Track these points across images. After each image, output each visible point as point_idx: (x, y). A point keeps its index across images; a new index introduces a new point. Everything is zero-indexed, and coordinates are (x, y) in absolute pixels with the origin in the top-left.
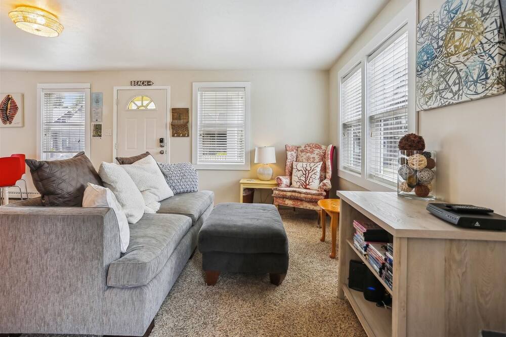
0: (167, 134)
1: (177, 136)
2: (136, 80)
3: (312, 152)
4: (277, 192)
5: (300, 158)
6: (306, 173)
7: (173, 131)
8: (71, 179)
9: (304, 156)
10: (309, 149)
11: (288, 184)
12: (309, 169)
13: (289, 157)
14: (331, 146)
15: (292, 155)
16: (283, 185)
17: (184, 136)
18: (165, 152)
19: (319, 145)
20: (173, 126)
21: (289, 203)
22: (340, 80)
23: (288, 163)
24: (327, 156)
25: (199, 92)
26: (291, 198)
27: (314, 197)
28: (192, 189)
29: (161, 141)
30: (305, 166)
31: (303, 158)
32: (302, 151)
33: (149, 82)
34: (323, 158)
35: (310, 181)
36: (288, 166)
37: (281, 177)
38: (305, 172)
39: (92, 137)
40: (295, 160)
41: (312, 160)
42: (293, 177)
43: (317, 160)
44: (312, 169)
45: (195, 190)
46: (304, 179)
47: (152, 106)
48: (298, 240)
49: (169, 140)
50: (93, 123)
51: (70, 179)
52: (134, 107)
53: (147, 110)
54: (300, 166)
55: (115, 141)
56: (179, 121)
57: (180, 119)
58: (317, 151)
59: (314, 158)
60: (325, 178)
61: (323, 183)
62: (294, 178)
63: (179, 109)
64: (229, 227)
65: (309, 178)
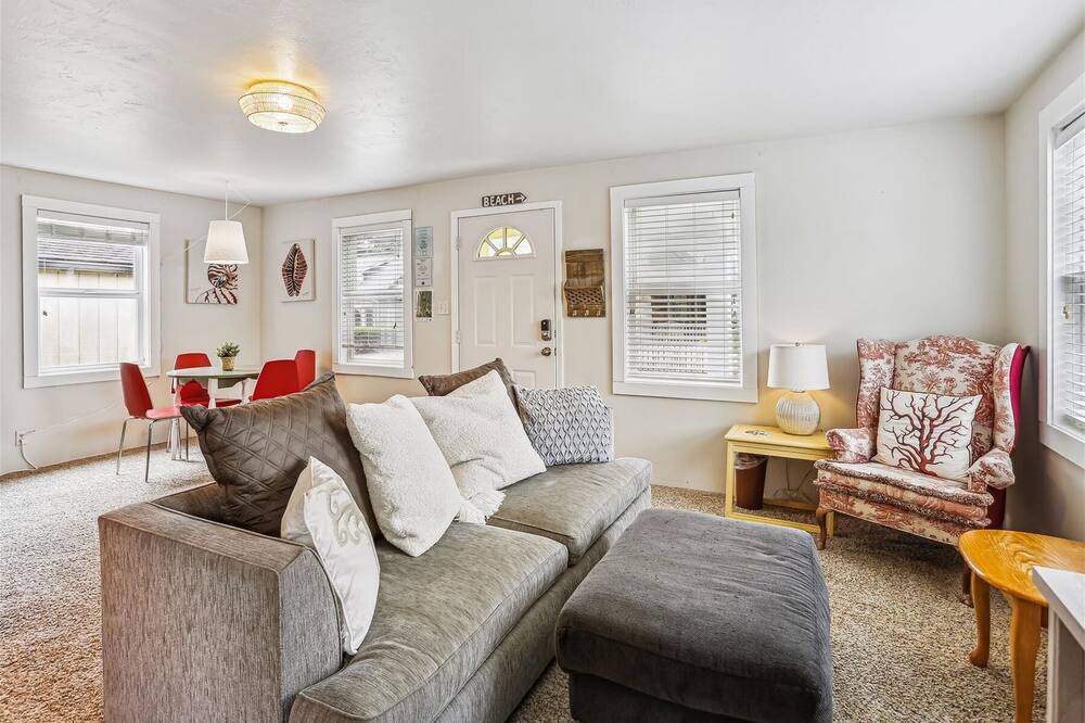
0: (556, 310)
1: (577, 316)
2: (492, 193)
3: (944, 363)
4: (828, 475)
5: (903, 378)
6: (924, 426)
7: (569, 304)
8: (273, 447)
9: (916, 374)
10: (933, 353)
11: (866, 451)
12: (934, 414)
13: (868, 374)
14: (1012, 348)
15: (877, 369)
16: (848, 456)
17: (593, 315)
18: (553, 352)
19: (967, 343)
20: (569, 292)
21: (865, 511)
22: (1046, 136)
23: (866, 391)
24: (996, 379)
25: (626, 210)
26: (869, 498)
27: (949, 506)
28: (594, 455)
29: (545, 325)
30: (919, 403)
31: (913, 378)
32: (911, 359)
33: (517, 195)
34: (984, 382)
35: (936, 452)
36: (866, 400)
37: (841, 432)
38: (921, 421)
39: (416, 319)
40: (887, 382)
41: (943, 385)
42: (881, 431)
43: (962, 387)
44: (944, 414)
45: (603, 457)
46: (916, 442)
47: (525, 249)
48: (889, 644)
49: (561, 322)
50: (418, 290)
51: (270, 451)
52: (489, 252)
53: (514, 258)
54: (902, 401)
55: (455, 327)
56: (582, 281)
57: (584, 276)
58: (960, 361)
59: (951, 380)
60: (993, 444)
61: (982, 464)
62: (885, 437)
63: (581, 251)
64: (643, 613)
65: (932, 442)
